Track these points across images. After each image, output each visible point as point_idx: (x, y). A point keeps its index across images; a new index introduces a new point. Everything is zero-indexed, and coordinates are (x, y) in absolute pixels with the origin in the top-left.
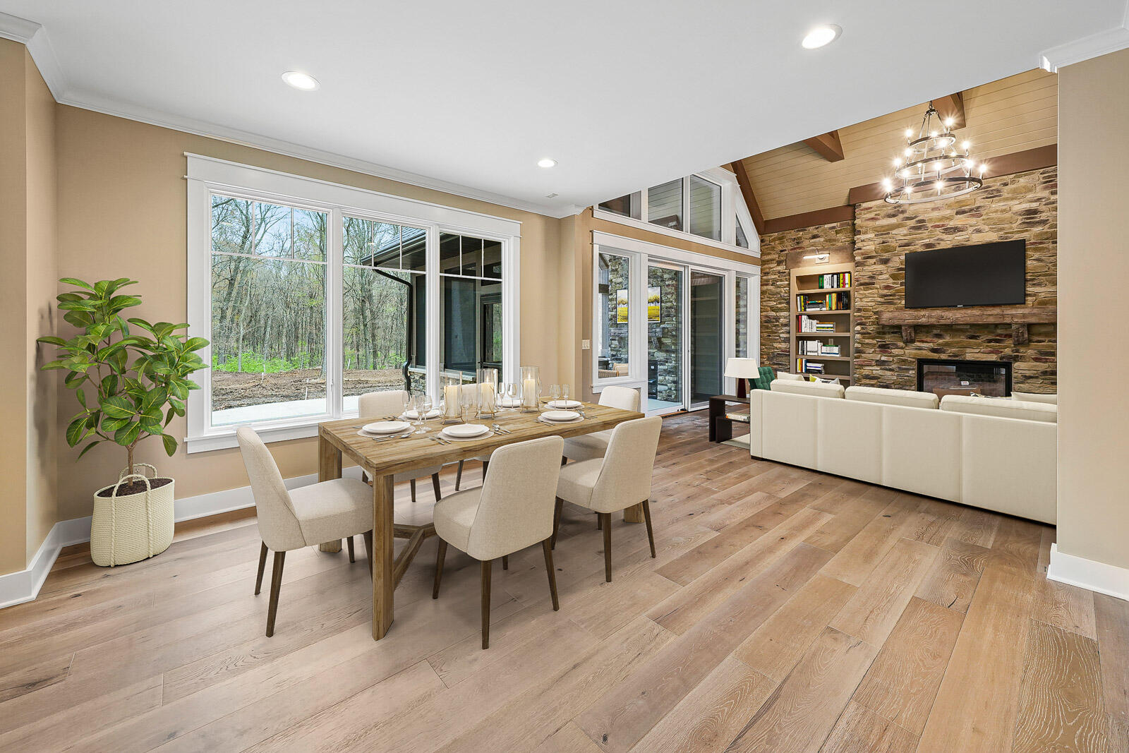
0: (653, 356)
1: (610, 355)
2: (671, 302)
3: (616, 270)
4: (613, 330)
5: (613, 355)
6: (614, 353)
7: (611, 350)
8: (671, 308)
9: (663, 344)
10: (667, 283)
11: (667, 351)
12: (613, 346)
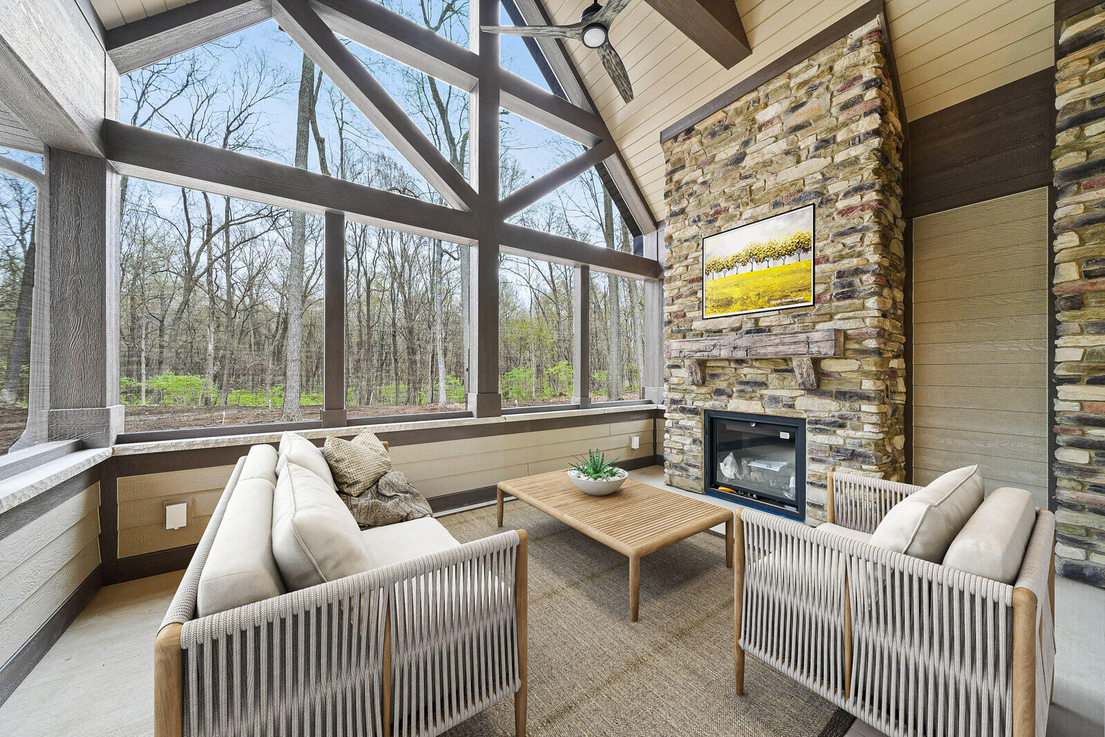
0: (792, 406)
1: (667, 401)
2: (860, 255)
3: (683, 211)
4: (675, 344)
5: (674, 402)
6: (677, 396)
7: (670, 389)
8: (857, 271)
9: (828, 375)
10: (841, 205)
11: (841, 395)
12: (674, 380)
